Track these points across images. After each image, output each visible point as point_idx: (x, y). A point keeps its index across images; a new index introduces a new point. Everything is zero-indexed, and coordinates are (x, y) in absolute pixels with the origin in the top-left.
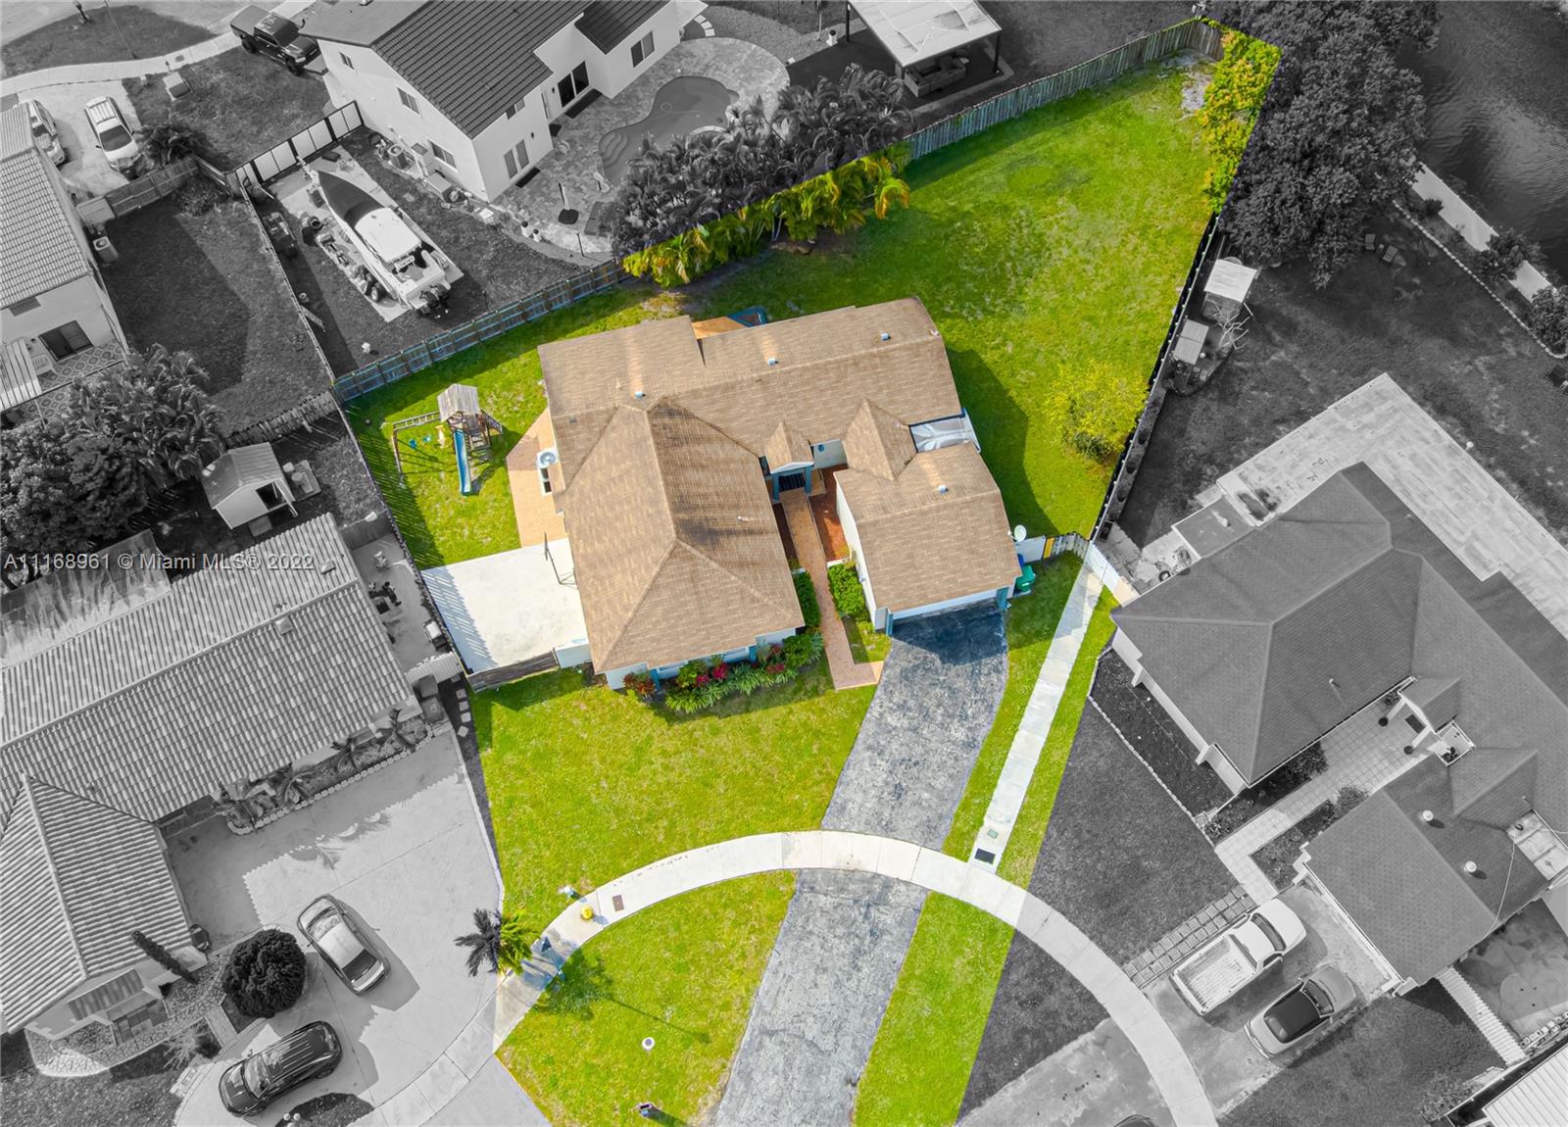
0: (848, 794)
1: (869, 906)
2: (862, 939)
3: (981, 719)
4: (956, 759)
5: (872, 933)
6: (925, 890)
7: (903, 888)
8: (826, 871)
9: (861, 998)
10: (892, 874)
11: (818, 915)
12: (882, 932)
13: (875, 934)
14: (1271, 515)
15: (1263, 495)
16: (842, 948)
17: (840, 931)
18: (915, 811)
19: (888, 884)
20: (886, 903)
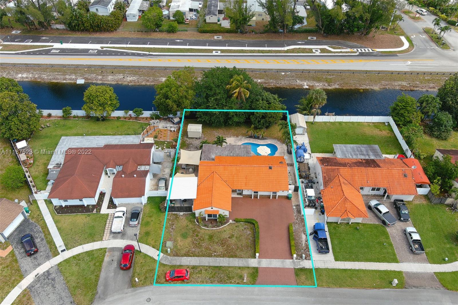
0: (25, 268)
1: (47, 278)
2: (52, 283)
3: (40, 235)
4: (42, 244)
5: (52, 280)
6: (56, 265)
7: (51, 269)
8: (33, 282)
9: (61, 290)
10: (47, 269)
11: (38, 289)
12: (54, 278)
13: (53, 280)
14: (62, 165)
15: (57, 164)
16: (49, 288)
17: (46, 286)
18: (42, 257)
19: (48, 271)
20: (50, 274)
